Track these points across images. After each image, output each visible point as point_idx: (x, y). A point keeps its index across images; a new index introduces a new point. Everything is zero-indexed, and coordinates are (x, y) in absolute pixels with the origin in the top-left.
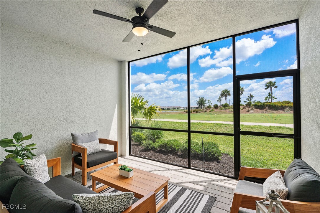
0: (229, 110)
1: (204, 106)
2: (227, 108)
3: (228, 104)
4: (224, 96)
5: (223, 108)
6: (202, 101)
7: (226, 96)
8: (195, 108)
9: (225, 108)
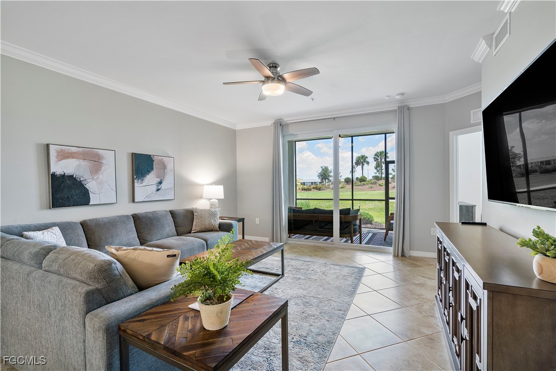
0: (367, 186)
1: (328, 179)
2: (365, 183)
3: (366, 176)
4: (360, 165)
5: (360, 183)
6: (326, 172)
7: (363, 165)
8: (310, 184)
9: (362, 183)
